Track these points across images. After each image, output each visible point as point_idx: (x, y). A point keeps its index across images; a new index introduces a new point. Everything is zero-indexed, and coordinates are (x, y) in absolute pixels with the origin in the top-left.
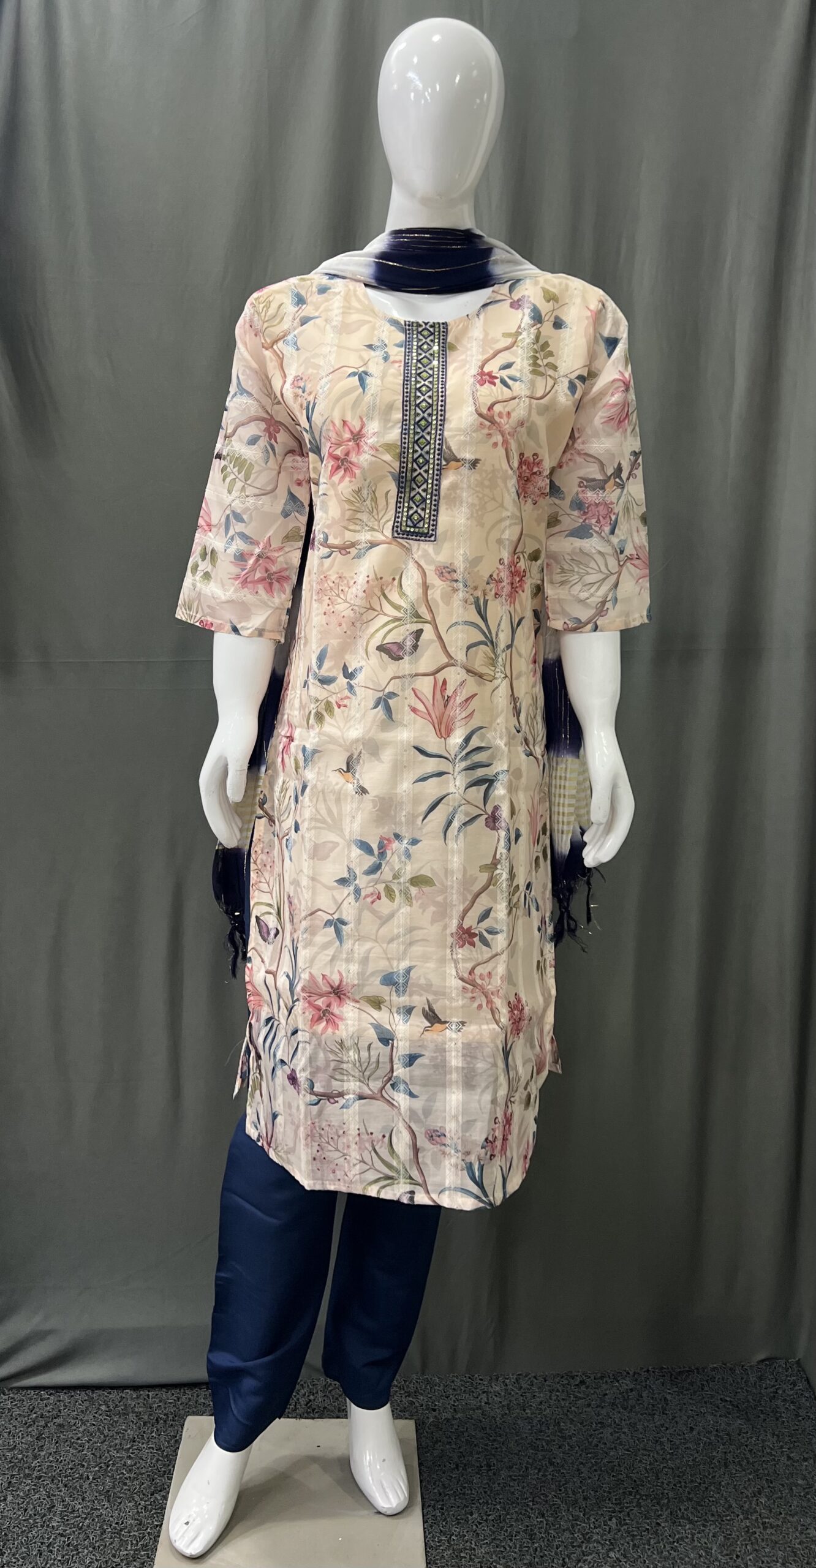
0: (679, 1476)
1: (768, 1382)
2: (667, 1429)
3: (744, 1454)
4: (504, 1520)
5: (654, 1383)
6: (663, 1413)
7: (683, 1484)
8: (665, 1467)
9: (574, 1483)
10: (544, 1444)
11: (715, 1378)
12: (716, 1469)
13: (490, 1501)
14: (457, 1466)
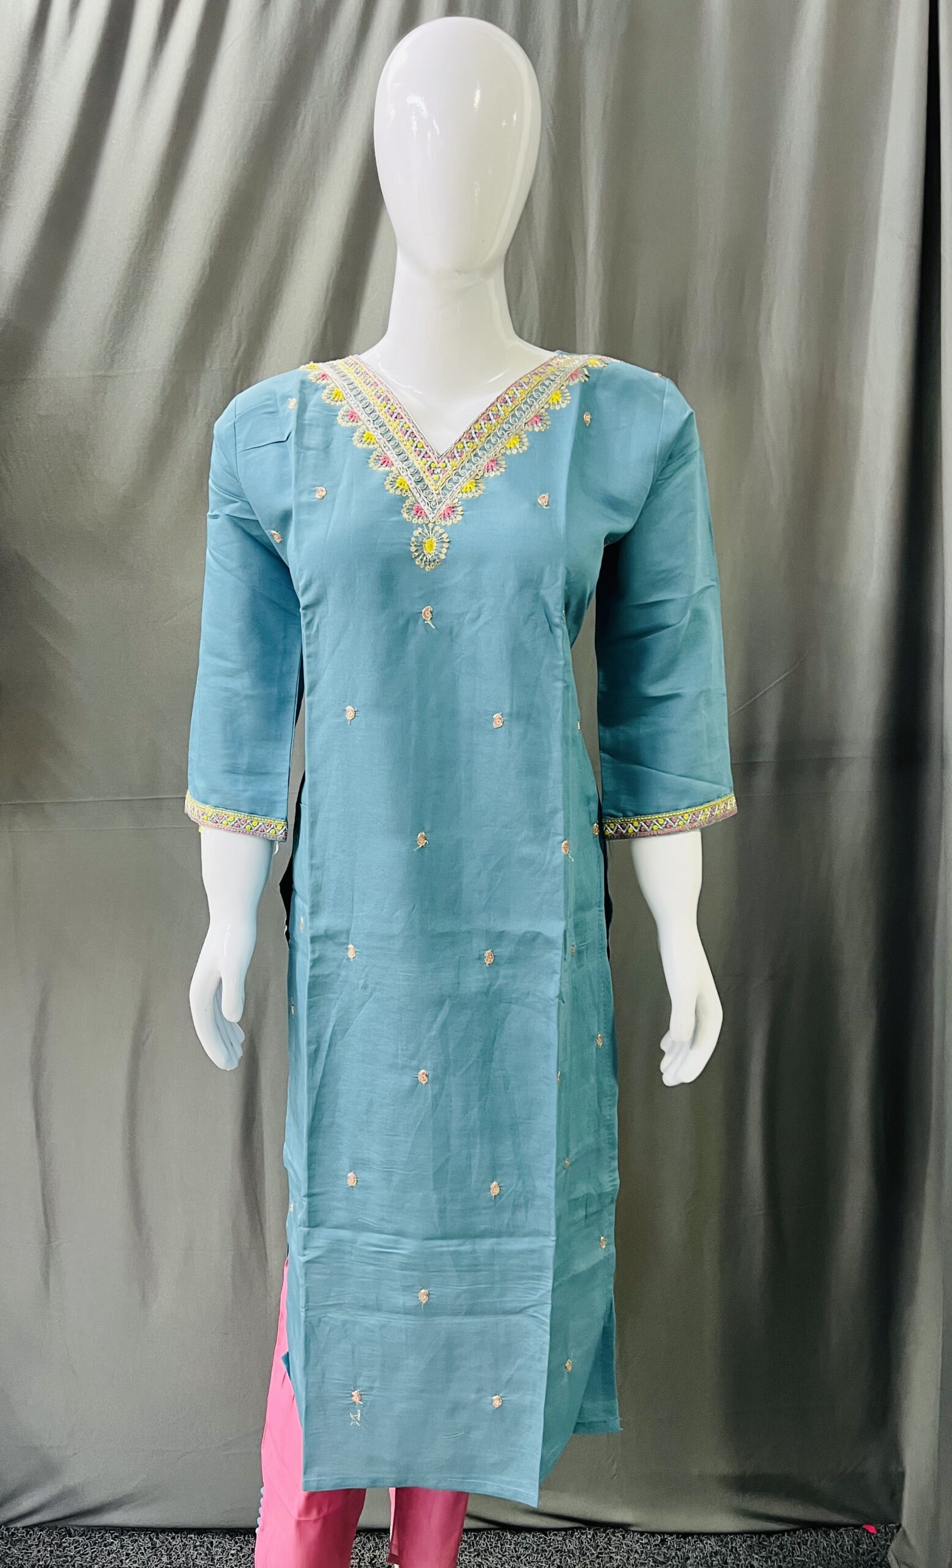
1: (865, 1546)
5: (741, 1545)
11: (807, 1541)
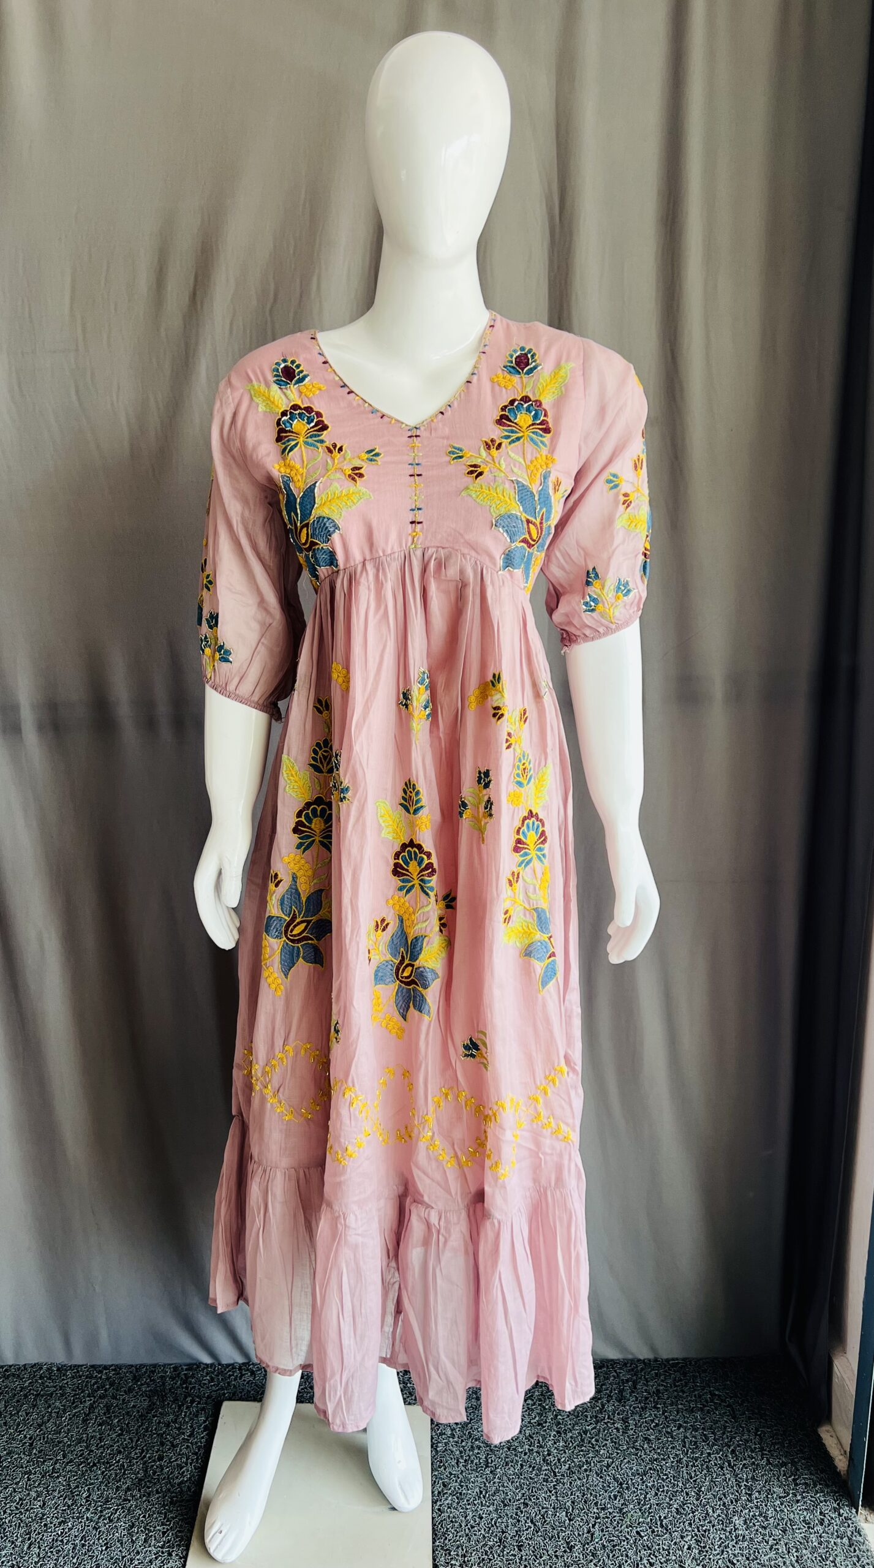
0: (663, 1480)
2: (657, 1425)
3: (726, 1456)
4: (495, 1523)
6: (655, 1407)
7: (666, 1488)
8: (650, 1469)
9: (564, 1484)
10: (541, 1439)
12: (698, 1473)
13: (484, 1502)
14: (458, 1461)
